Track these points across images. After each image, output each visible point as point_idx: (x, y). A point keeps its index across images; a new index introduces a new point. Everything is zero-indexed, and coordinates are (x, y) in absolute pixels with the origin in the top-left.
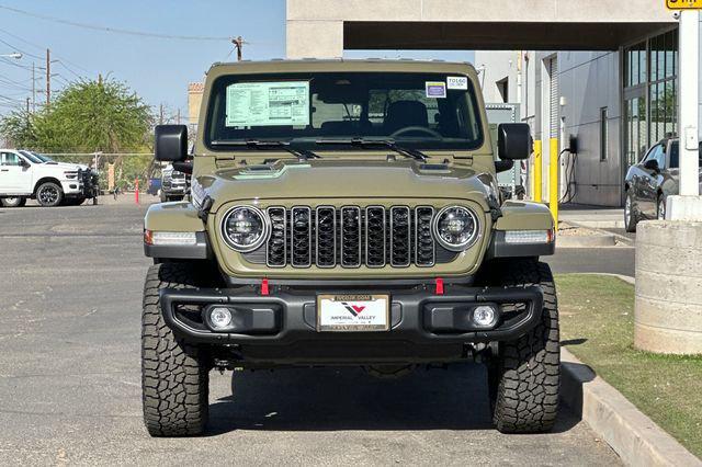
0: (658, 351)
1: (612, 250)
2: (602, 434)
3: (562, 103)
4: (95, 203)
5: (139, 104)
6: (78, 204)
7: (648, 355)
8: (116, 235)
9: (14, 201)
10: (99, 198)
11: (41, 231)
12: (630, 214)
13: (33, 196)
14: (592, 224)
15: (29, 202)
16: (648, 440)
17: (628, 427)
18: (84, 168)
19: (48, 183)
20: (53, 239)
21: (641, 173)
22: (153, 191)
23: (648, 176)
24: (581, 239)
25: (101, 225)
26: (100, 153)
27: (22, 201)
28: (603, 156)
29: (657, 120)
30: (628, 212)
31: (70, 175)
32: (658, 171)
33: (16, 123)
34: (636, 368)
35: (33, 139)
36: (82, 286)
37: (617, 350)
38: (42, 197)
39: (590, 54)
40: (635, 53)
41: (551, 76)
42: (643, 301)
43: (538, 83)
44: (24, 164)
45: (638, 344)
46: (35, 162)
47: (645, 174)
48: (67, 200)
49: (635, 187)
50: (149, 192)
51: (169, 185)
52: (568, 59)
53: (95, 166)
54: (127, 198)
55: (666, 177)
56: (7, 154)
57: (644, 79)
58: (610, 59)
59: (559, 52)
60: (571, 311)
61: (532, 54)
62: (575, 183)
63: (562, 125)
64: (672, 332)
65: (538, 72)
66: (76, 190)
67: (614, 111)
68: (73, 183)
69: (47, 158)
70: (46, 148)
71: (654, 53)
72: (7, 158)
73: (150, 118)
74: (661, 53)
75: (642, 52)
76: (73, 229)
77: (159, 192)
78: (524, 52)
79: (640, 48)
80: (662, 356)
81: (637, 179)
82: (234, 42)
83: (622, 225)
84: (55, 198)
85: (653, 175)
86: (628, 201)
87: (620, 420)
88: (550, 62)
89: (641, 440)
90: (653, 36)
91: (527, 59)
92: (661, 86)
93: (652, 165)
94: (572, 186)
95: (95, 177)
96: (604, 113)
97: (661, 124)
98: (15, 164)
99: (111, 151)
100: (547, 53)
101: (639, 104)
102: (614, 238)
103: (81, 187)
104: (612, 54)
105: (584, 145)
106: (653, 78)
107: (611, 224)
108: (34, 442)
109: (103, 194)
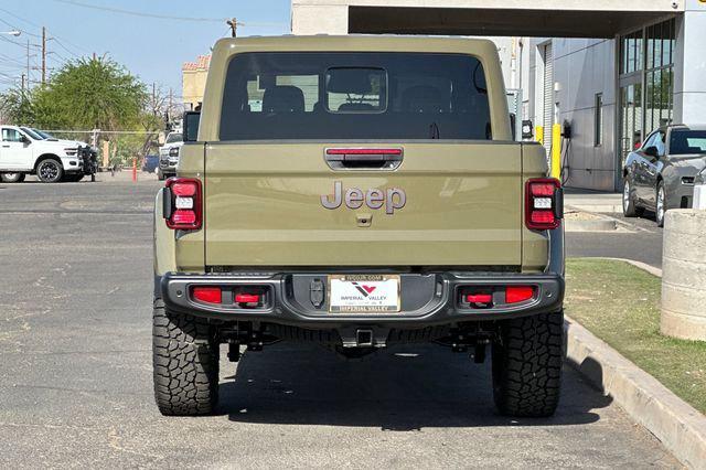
0: (685, 338)
1: (613, 235)
2: (640, 419)
3: (556, 89)
4: (93, 180)
5: (134, 84)
6: (77, 181)
7: (676, 341)
8: (124, 212)
9: (14, 177)
10: (97, 175)
11: (50, 208)
12: (629, 199)
13: (33, 172)
14: (590, 208)
15: (28, 177)
16: (694, 427)
17: (670, 413)
18: (84, 145)
19: (48, 160)
20: (63, 216)
21: (641, 160)
22: (150, 169)
23: (647, 162)
24: (582, 223)
25: (109, 203)
26: (98, 131)
27: (21, 176)
28: (597, 142)
29: (653, 107)
30: (626, 197)
31: (70, 152)
32: (658, 158)
33: (14, 100)
34: (667, 354)
35: (31, 115)
36: (100, 263)
37: (643, 336)
38: (42, 173)
39: (585, 41)
40: (632, 41)
41: (545, 62)
42: (669, 288)
43: (532, 69)
44: (25, 141)
45: (664, 330)
46: (35, 138)
47: (644, 160)
48: (68, 177)
49: (635, 172)
50: (144, 170)
51: (167, 162)
52: (564, 45)
53: (94, 143)
54: (124, 175)
55: (666, 163)
56: (8, 130)
57: (640, 67)
58: (607, 47)
59: (554, 39)
60: (589, 295)
61: (526, 40)
62: (568, 167)
63: (556, 110)
64: (698, 318)
65: (532, 57)
66: (76, 167)
67: (609, 96)
68: (73, 160)
69: (47, 135)
70: (44, 125)
71: (650, 41)
72: (8, 134)
73: (146, 96)
74: (658, 42)
75: (638, 40)
76: (81, 206)
77: (157, 170)
78: (519, 38)
79: (637, 35)
80: (690, 343)
81: (637, 165)
82: (229, 23)
83: (620, 210)
84: (55, 174)
85: (652, 162)
86: (627, 186)
87: (661, 406)
88: (545, 49)
89: (686, 426)
90: (650, 24)
91: (521, 45)
92: (658, 73)
93: (652, 152)
94: (566, 170)
95: (94, 154)
96: (598, 99)
97: (657, 111)
98: (16, 141)
99: (108, 128)
100: (542, 40)
101: (635, 90)
102: (614, 223)
103: (80, 164)
104: (608, 41)
105: (578, 130)
106: (650, 66)
107: (609, 209)
108: (83, 419)
109: (101, 170)
